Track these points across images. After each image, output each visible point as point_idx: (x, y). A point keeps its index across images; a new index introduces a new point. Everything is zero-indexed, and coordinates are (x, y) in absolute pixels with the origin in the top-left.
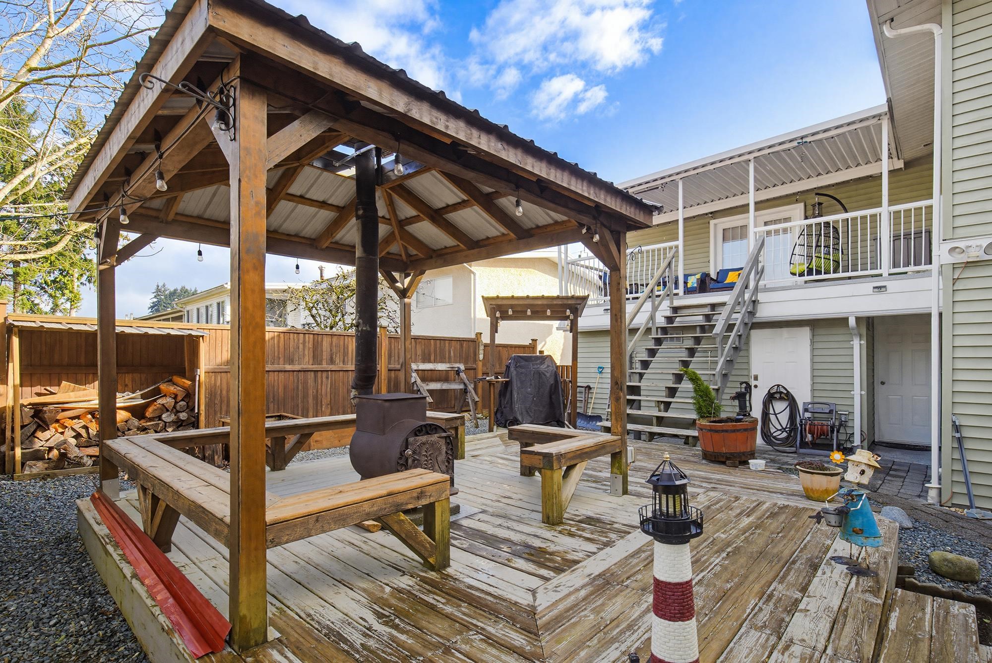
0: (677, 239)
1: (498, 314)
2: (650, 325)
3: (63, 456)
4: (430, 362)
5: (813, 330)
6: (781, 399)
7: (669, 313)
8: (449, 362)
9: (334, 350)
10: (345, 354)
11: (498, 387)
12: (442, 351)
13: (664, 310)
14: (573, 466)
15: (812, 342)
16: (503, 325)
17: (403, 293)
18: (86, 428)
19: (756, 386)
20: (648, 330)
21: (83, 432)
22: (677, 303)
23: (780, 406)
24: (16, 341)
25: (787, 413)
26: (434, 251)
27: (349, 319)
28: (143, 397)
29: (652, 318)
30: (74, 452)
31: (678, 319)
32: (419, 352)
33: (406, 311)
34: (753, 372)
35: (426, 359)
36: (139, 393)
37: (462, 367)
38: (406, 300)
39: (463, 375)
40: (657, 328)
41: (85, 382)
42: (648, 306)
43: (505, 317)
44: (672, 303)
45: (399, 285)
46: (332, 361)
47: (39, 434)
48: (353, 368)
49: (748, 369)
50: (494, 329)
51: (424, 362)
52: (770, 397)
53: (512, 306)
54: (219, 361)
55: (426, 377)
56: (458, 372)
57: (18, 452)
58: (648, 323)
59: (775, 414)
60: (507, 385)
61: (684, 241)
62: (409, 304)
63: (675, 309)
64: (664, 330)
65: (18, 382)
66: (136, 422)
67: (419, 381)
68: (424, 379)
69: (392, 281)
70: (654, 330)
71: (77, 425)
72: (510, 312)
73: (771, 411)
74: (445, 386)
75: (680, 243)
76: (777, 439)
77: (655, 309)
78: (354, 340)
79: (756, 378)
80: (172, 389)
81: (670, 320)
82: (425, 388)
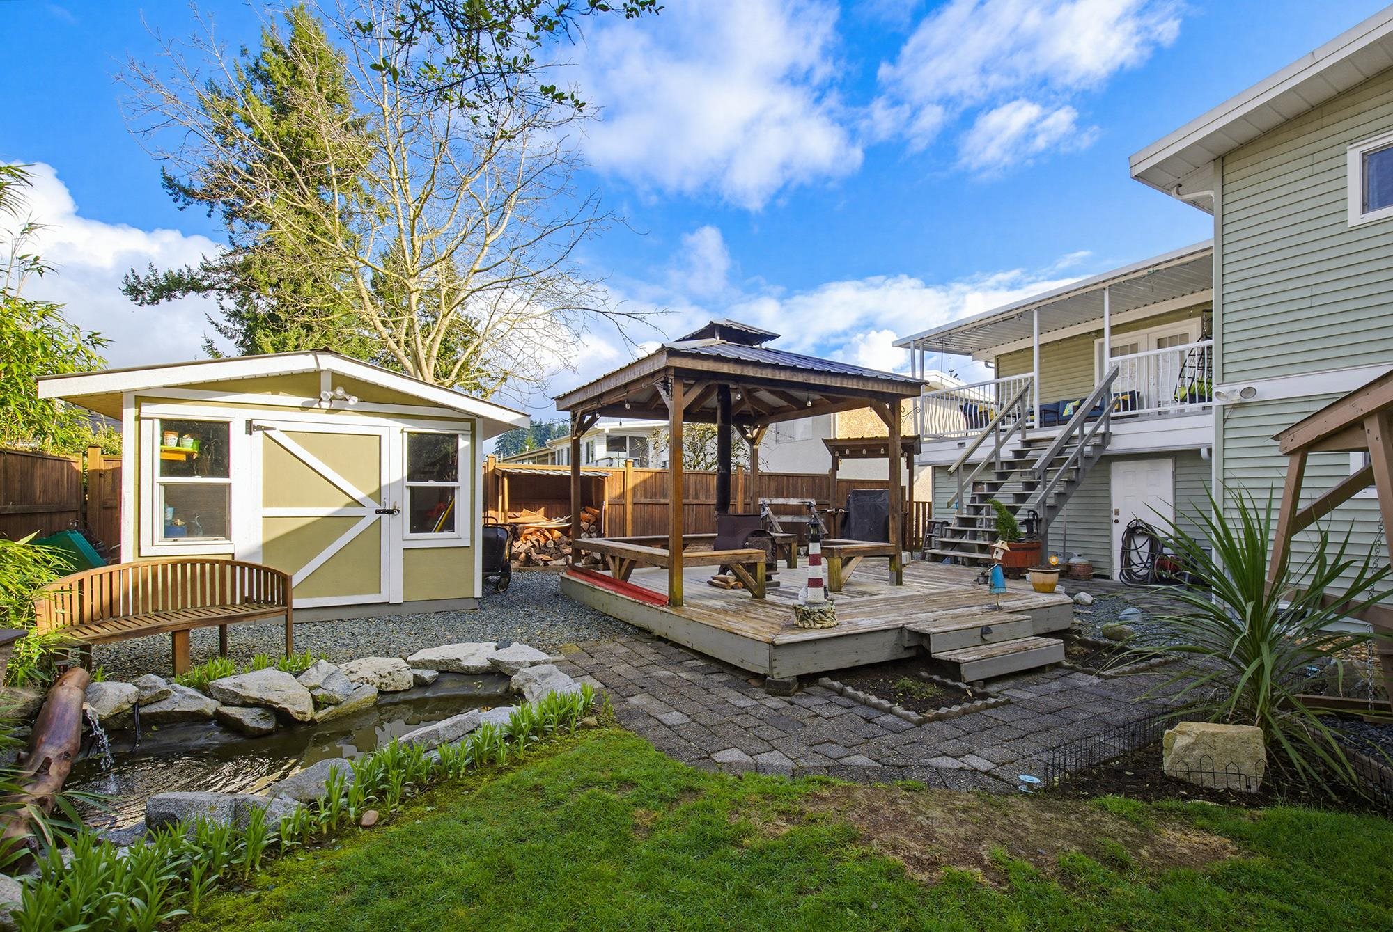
0: (1032, 371)
1: (837, 454)
2: (993, 460)
3: (528, 557)
4: (782, 496)
5: (1175, 463)
6: (1142, 534)
7: (1019, 447)
8: (802, 497)
9: (698, 487)
10: (707, 490)
11: (839, 519)
12: (795, 488)
13: (1015, 442)
14: (850, 559)
15: (1175, 476)
16: (844, 463)
17: (752, 442)
18: (538, 540)
19: (1117, 521)
20: (990, 465)
21: (536, 543)
22: (1029, 436)
23: (1139, 541)
24: (506, 481)
25: (1146, 548)
26: (775, 408)
27: (709, 459)
28: (567, 521)
29: (996, 452)
30: (535, 556)
31: (1031, 453)
32: (773, 488)
33: (754, 456)
34: (1114, 507)
35: (780, 494)
36: (565, 518)
37: (814, 502)
38: (755, 447)
39: (814, 510)
40: (1002, 463)
41: (534, 510)
42: (991, 441)
43: (844, 456)
44: (1024, 436)
45: (749, 435)
46: (696, 496)
47: (514, 543)
48: (715, 502)
49: (1110, 504)
50: (835, 466)
51: (777, 497)
52: (1132, 532)
53: (848, 447)
54: (614, 495)
55: (778, 510)
56: (809, 506)
57: (507, 553)
58: (991, 456)
59: (1137, 549)
60: (847, 515)
61: (1040, 373)
62: (757, 450)
63: (1028, 443)
64: (1011, 464)
65: (506, 507)
66: (565, 538)
67: (771, 514)
68: (775, 513)
69: (743, 433)
70: (998, 465)
71: (533, 538)
72: (847, 452)
73: (1133, 547)
74: (796, 520)
75: (1035, 374)
76: (1138, 576)
77: (999, 444)
78: (715, 477)
79: (1117, 513)
80: (587, 515)
81: (1018, 454)
82: (776, 520)
